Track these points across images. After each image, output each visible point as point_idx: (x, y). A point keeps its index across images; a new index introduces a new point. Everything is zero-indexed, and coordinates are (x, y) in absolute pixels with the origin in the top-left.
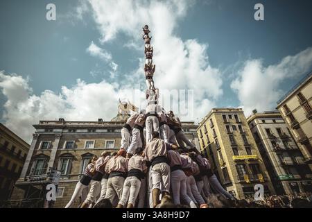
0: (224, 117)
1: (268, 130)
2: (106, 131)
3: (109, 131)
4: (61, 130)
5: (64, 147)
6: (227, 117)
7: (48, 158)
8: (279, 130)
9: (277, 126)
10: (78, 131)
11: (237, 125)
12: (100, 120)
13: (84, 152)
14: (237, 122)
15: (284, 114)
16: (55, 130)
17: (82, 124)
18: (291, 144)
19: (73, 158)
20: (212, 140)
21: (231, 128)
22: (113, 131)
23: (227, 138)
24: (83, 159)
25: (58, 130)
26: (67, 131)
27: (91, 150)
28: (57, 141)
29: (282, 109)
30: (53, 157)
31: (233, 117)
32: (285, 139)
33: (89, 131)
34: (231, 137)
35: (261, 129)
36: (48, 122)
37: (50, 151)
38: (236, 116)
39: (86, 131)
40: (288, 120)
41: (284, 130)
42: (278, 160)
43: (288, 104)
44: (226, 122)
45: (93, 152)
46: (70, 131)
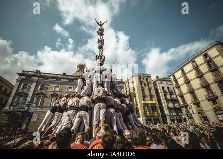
0: (140, 78)
1: (163, 88)
2: (68, 81)
3: (70, 81)
4: (37, 78)
5: (39, 89)
6: (142, 79)
7: (27, 95)
8: (169, 88)
9: (168, 86)
10: (49, 79)
11: (146, 84)
12: (64, 73)
13: (52, 93)
14: (147, 82)
15: (173, 80)
16: (33, 77)
17: (52, 75)
18: (174, 97)
19: (45, 96)
20: (132, 91)
21: (143, 85)
22: (72, 81)
23: (141, 91)
24: (52, 97)
25: (35, 78)
26: (41, 78)
27: (58, 92)
28: (34, 85)
29: (172, 77)
30: (30, 94)
31: (145, 79)
32: (171, 93)
33: (57, 80)
34: (143, 90)
35: (159, 87)
36: (28, 71)
37: (29, 91)
38: (147, 79)
39: (55, 79)
40: (174, 83)
41: (171, 89)
42: (166, 105)
43: (175, 74)
44: (140, 82)
45: (59, 93)
46: (43, 79)
